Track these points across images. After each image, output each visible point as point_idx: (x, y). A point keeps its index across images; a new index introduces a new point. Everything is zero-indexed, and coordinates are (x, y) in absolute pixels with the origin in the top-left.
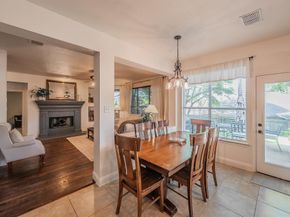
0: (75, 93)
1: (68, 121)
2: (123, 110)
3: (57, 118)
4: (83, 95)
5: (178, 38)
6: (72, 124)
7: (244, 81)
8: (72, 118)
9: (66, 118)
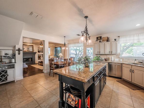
0: (33, 49)
1: (30, 59)
2: (51, 55)
3: (26, 58)
4: (36, 50)
5: (65, 37)
6: (32, 60)
7: (83, 47)
8: (32, 58)
9: (29, 58)
